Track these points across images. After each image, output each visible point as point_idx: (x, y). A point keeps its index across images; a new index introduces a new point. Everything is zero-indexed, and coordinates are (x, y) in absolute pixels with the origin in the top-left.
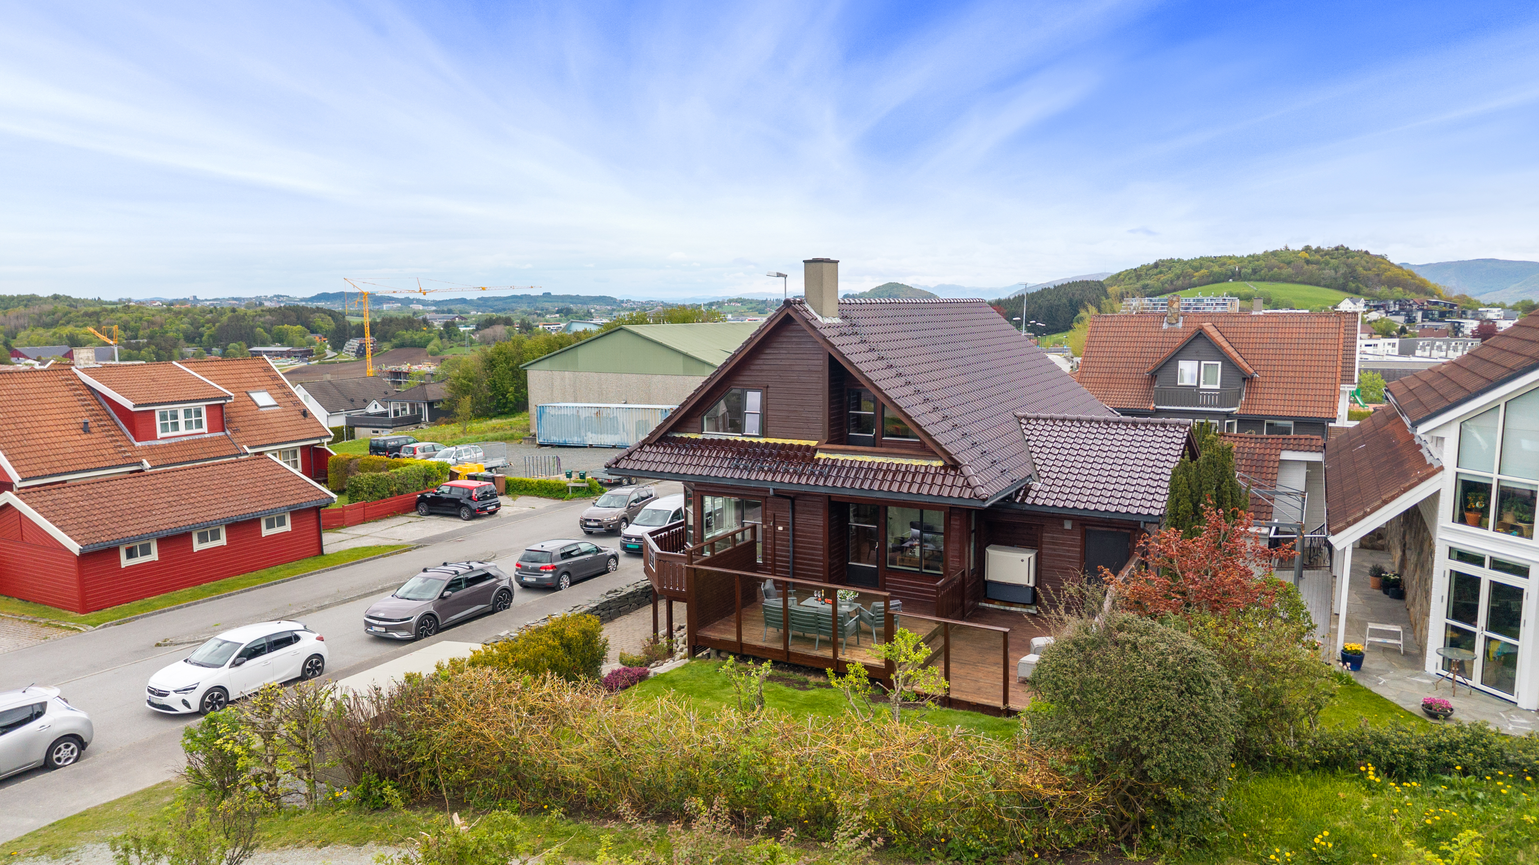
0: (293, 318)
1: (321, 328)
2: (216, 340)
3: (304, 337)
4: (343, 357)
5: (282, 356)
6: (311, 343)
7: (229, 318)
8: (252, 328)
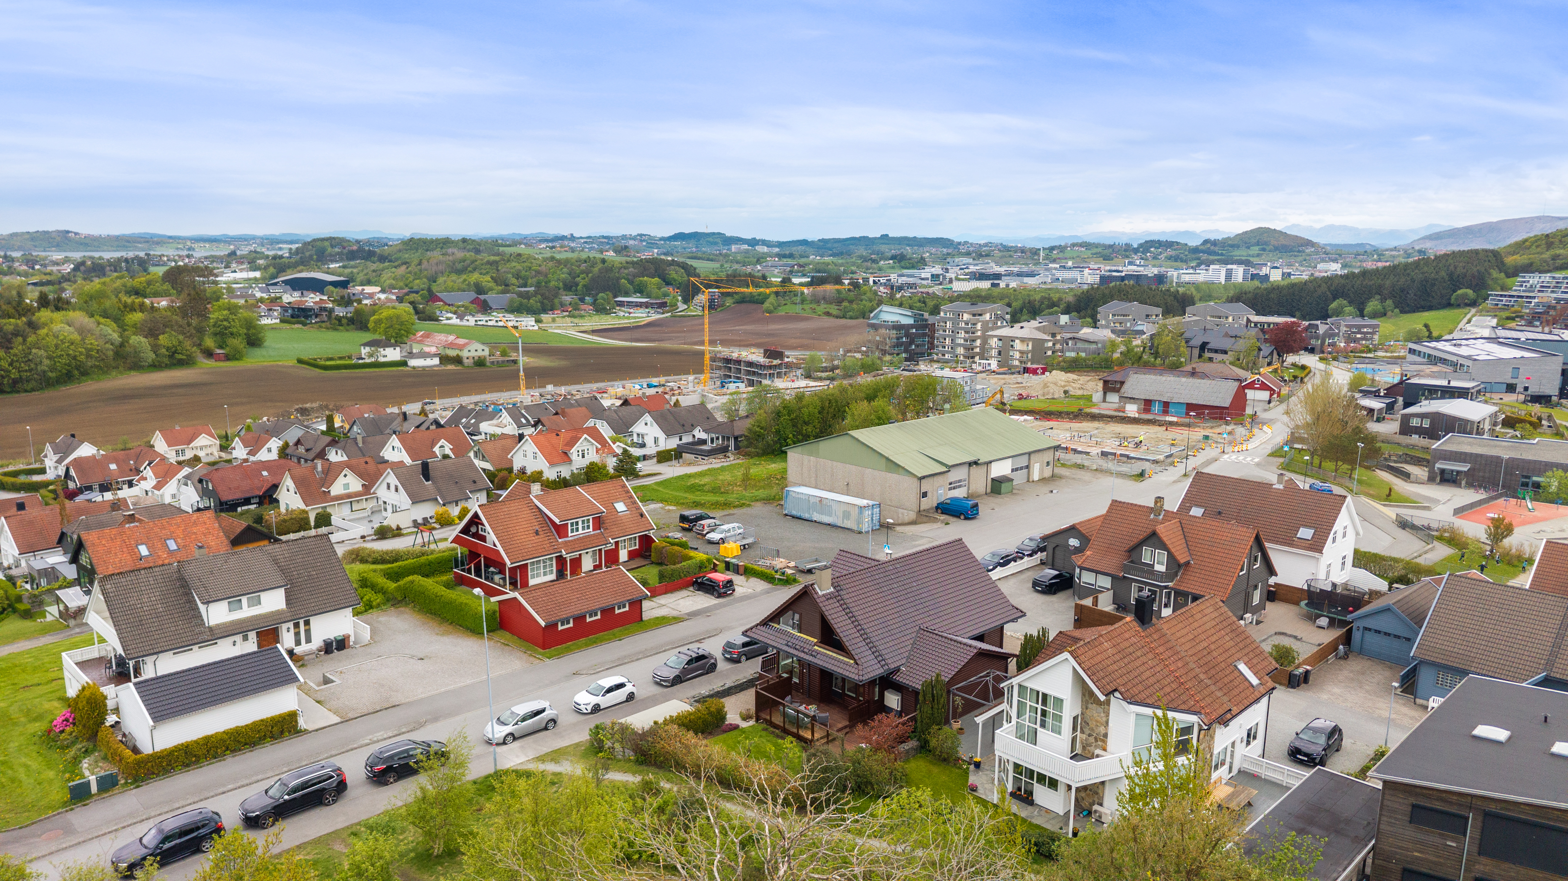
0: (652, 271)
1: (675, 280)
2: (589, 289)
3: (660, 289)
4: (692, 311)
5: (641, 307)
6: (666, 295)
7: (600, 270)
8: (618, 279)
